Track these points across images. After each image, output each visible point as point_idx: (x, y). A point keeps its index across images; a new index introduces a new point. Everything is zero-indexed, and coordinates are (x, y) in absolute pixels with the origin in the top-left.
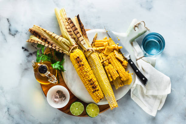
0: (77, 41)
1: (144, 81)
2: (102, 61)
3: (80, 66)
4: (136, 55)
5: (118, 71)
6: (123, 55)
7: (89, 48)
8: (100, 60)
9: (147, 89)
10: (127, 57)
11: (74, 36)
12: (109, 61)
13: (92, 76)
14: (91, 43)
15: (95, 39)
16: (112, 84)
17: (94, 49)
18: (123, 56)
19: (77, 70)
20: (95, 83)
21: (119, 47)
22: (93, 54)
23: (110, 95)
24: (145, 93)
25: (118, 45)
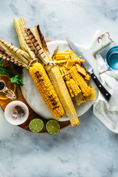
0: (37, 54)
1: (108, 97)
2: (63, 75)
3: (40, 81)
4: (99, 68)
5: (80, 86)
6: (85, 69)
7: (49, 62)
8: (61, 75)
9: (110, 105)
10: (90, 71)
11: (34, 48)
12: (70, 75)
13: (52, 92)
14: (52, 56)
15: (56, 52)
16: (74, 100)
17: (55, 62)
18: (86, 70)
19: (37, 86)
20: (55, 99)
21: (81, 60)
22: (53, 68)
23: (71, 111)
24: (108, 109)
25: (80, 58)
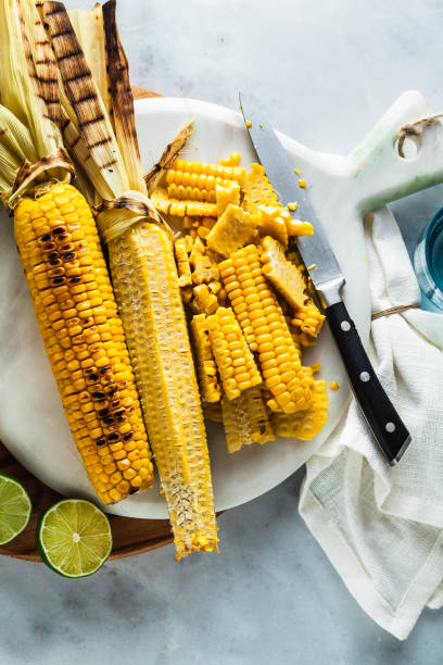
0: (76, 142)
1: (391, 439)
2: (186, 280)
3: (58, 281)
4: (376, 287)
5: (263, 356)
6: (305, 273)
7: (129, 194)
8: (174, 274)
9: (395, 486)
10: (328, 288)
11: (66, 110)
12: (223, 286)
13: (111, 353)
14: (151, 167)
15: (176, 154)
16: (214, 419)
17: (158, 203)
18: (307, 282)
19: (37, 303)
20: (118, 394)
21: (296, 223)
22: (143, 232)
23: (190, 475)
24: (379, 506)
25: (291, 211)
